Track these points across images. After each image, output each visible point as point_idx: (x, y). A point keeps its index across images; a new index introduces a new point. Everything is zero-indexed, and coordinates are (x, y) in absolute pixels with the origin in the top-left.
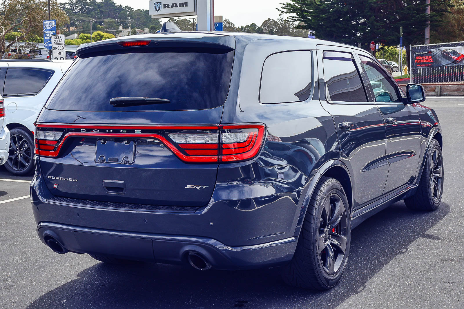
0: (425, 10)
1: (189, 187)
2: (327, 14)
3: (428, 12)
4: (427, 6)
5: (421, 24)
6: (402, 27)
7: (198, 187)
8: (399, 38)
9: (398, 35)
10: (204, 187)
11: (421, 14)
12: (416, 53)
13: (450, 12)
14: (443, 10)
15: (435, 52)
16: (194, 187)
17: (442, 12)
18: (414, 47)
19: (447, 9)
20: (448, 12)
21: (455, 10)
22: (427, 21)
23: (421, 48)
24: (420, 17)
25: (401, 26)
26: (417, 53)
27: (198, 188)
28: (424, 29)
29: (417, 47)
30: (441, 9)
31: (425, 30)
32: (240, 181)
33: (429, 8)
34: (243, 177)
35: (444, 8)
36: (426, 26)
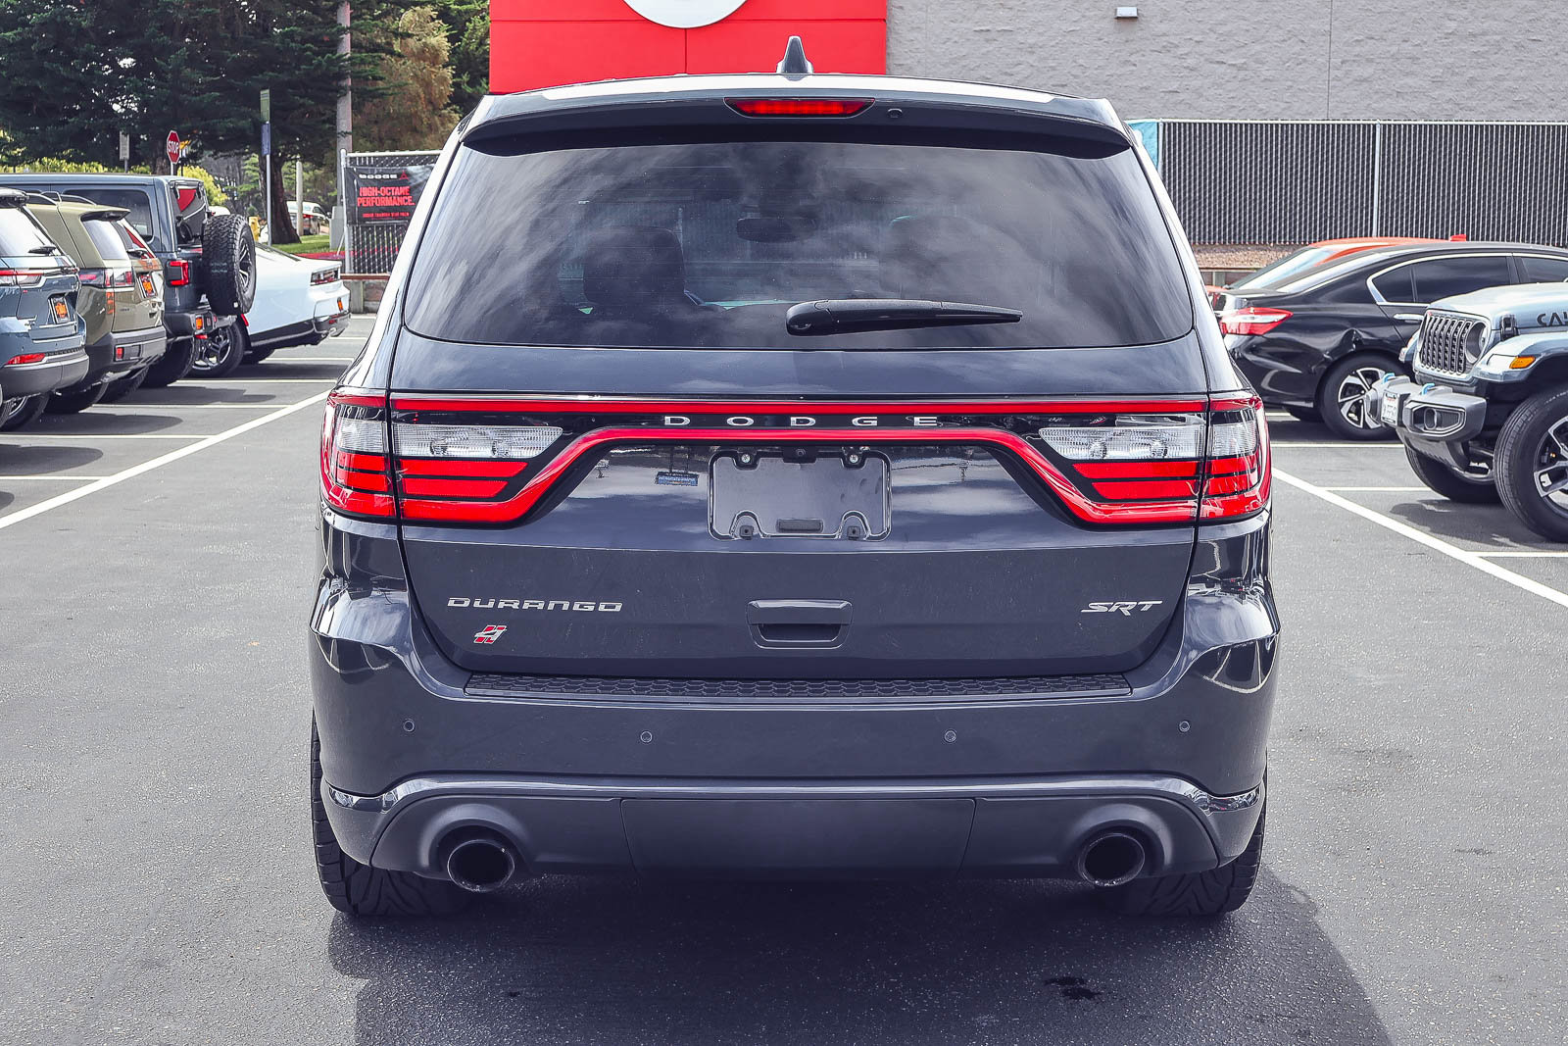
0: (334, 44)
1: (1098, 607)
2: (19, 30)
3: (345, 48)
4: (344, 31)
5: (326, 89)
6: (267, 91)
7: (1127, 607)
8: (257, 125)
9: (257, 115)
10: (1148, 605)
11: (330, 55)
12: (361, 176)
13: (400, 56)
14: (379, 45)
15: (421, 177)
16: (1114, 609)
17: (376, 51)
18: (355, 158)
19: (390, 44)
20: (392, 53)
21: (415, 50)
22: (341, 76)
23: (376, 162)
24: (324, 63)
25: (264, 89)
26: (365, 177)
27: (1125, 612)
28: (334, 103)
29: (365, 158)
30: (371, 42)
31: (339, 105)
32: (1217, 581)
33: (347, 38)
34: (1219, 567)
35: (381, 41)
36: (340, 92)
